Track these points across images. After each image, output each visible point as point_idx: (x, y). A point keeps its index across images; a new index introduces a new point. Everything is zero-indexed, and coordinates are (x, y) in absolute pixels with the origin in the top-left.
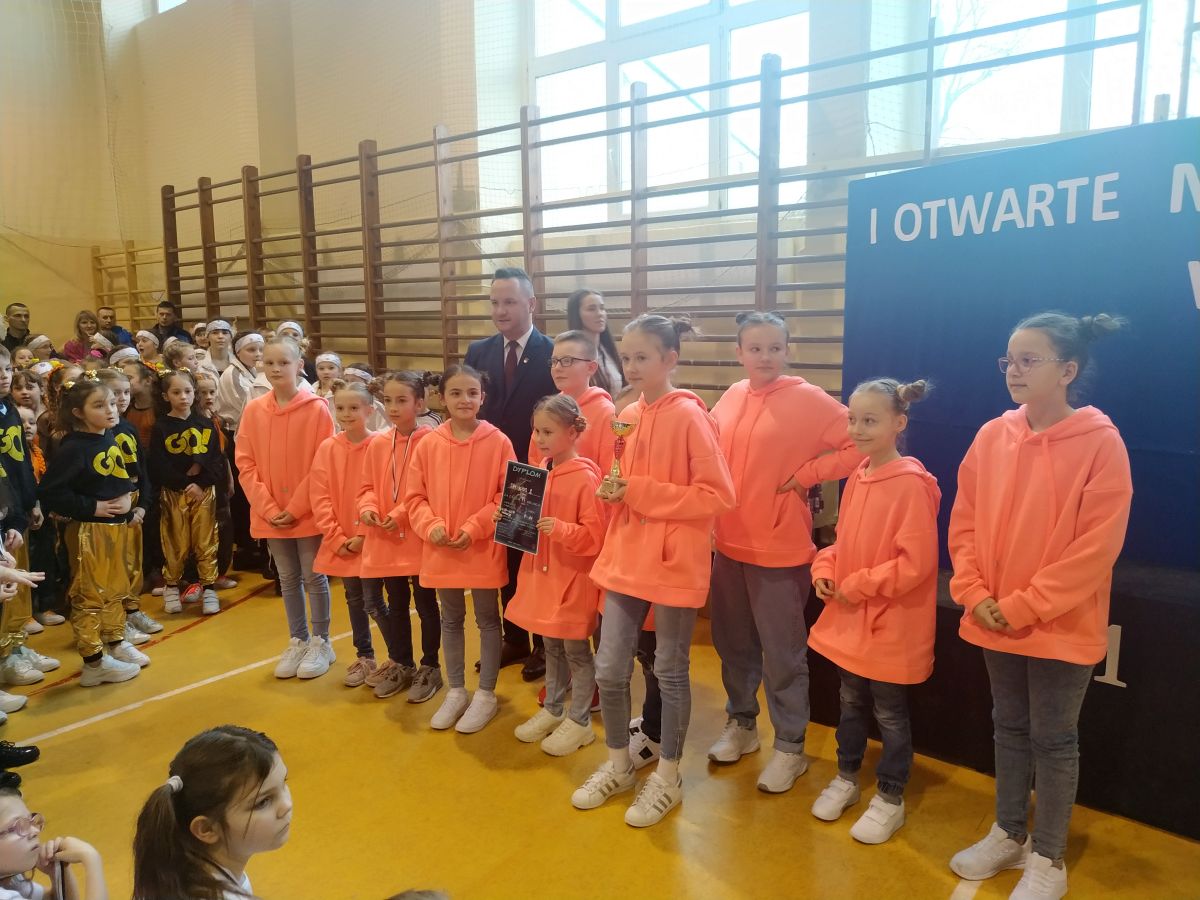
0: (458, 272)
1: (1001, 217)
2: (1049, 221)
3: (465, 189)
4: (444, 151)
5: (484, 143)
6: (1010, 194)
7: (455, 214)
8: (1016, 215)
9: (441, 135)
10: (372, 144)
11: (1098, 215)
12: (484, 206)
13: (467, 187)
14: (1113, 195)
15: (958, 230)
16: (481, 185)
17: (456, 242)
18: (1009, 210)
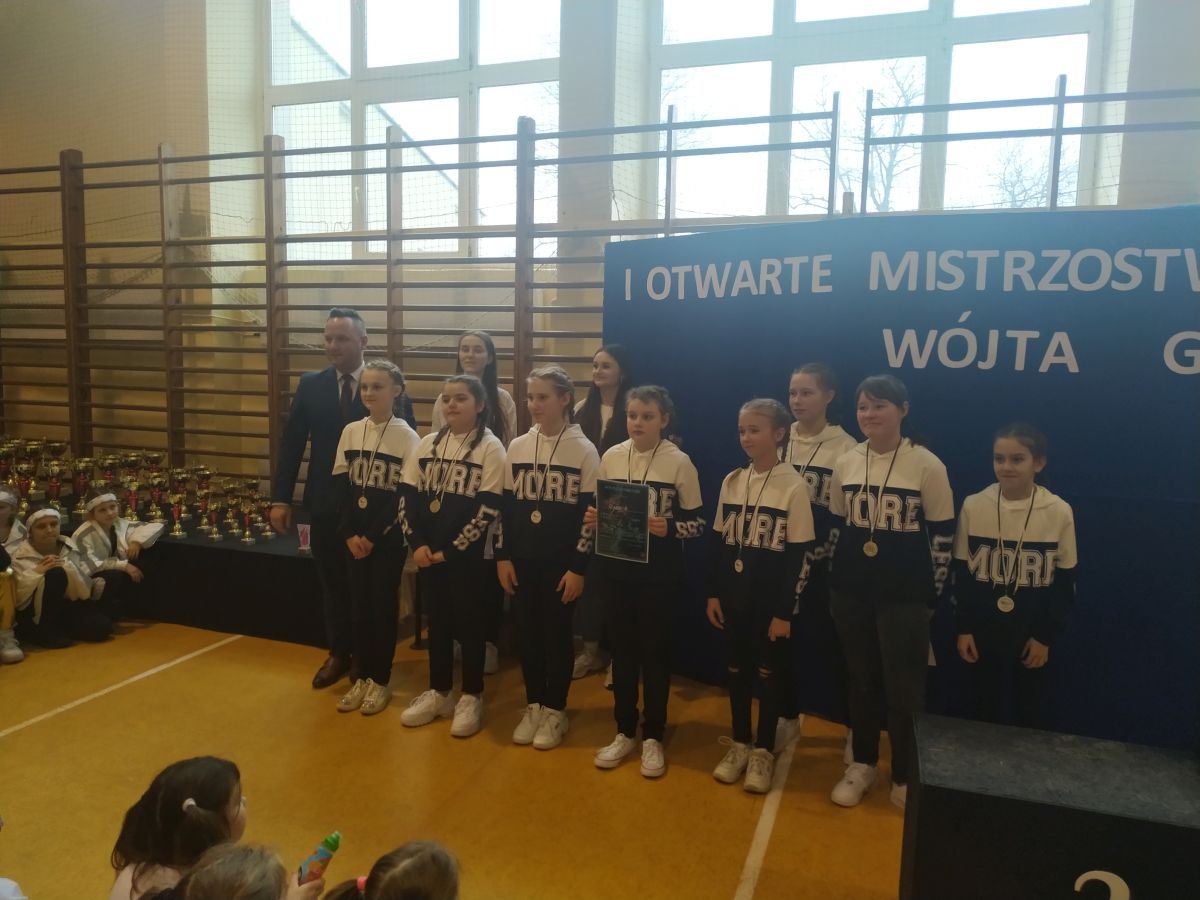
0: (184, 300)
1: (738, 285)
2: (778, 291)
3: (193, 213)
4: (170, 172)
5: (216, 168)
6: (745, 266)
7: (183, 239)
8: (751, 283)
9: (166, 154)
10: (78, 154)
11: (816, 288)
12: (215, 233)
13: (196, 211)
14: (827, 273)
15: (702, 293)
16: (213, 210)
17: (183, 269)
18: (745, 279)
